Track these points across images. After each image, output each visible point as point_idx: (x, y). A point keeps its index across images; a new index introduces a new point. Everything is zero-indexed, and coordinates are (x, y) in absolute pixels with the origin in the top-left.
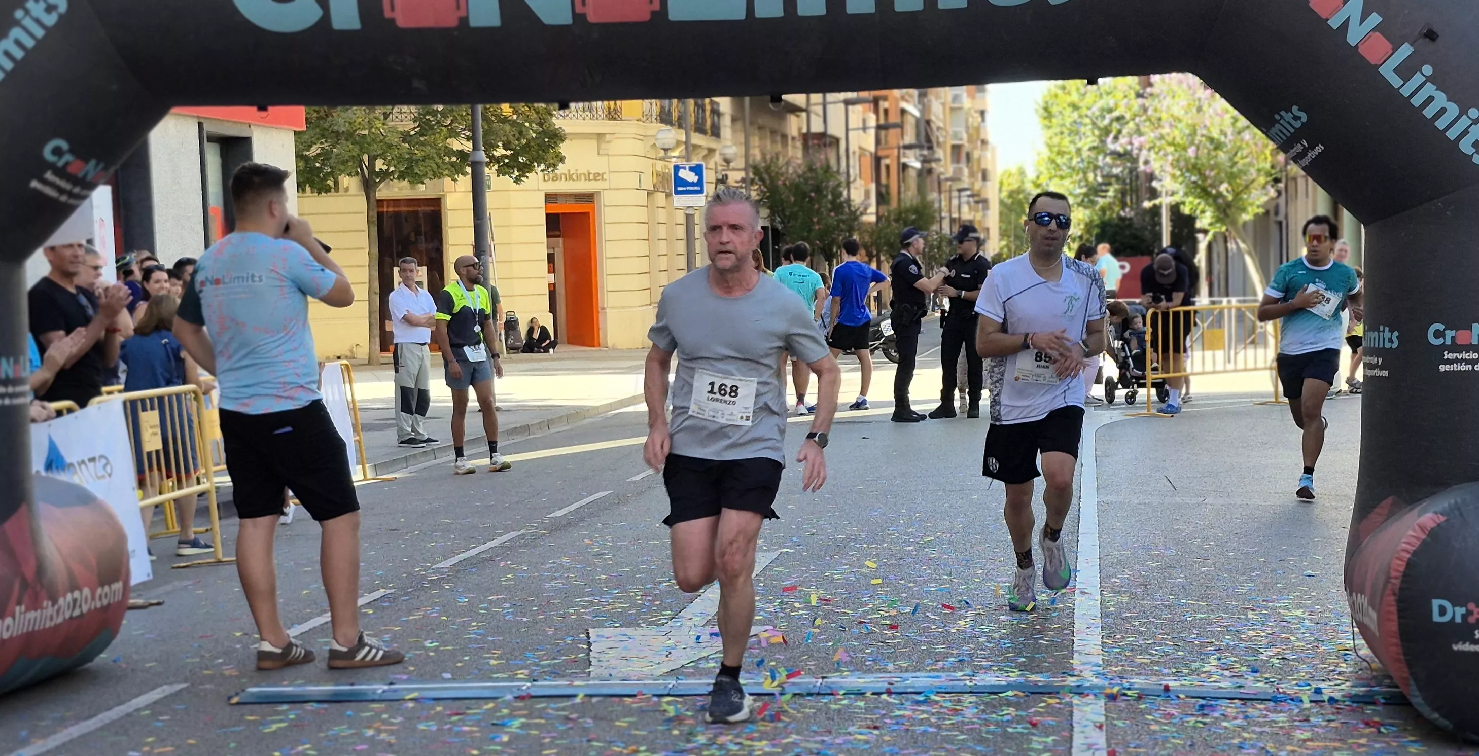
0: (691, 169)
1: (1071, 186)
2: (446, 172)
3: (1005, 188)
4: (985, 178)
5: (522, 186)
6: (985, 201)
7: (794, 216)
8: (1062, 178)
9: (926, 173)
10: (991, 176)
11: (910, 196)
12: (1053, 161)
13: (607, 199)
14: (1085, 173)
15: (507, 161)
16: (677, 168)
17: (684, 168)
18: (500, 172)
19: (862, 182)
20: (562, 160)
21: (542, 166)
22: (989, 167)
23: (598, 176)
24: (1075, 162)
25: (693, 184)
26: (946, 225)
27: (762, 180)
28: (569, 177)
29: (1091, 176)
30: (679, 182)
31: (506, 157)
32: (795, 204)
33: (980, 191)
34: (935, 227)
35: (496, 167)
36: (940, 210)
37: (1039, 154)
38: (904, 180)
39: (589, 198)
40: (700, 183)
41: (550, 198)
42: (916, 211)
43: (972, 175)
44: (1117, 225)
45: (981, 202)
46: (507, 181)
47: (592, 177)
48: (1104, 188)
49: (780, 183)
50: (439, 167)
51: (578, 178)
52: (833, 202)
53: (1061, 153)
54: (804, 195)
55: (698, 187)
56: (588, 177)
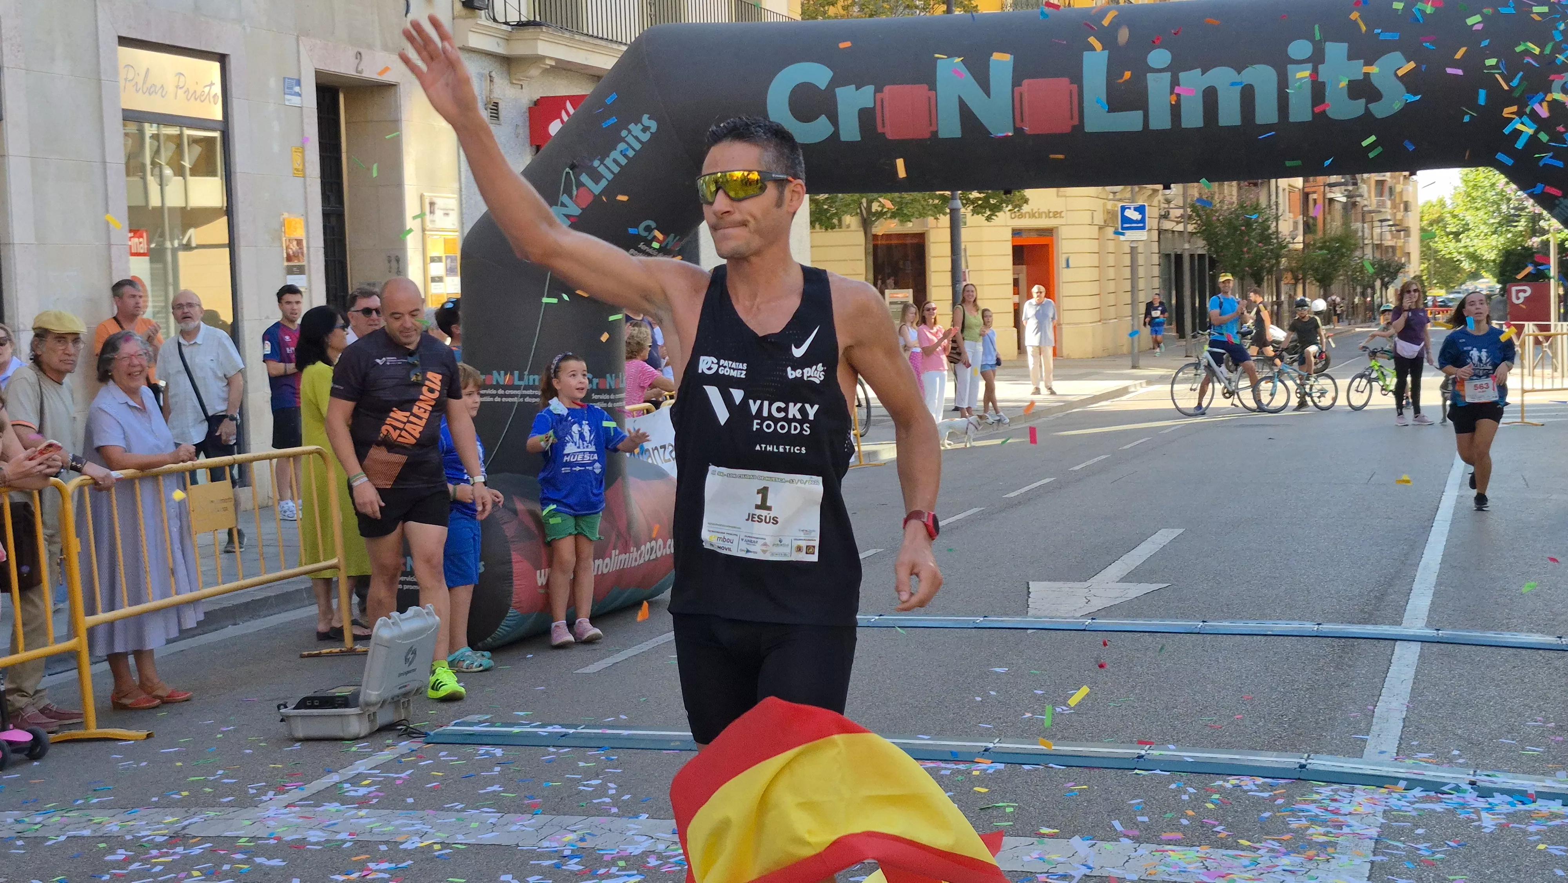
0: (1136, 209)
1: (1486, 216)
2: (930, 212)
3: (1425, 218)
4: (1406, 209)
5: (993, 223)
6: (1406, 230)
7: (1227, 246)
8: (1477, 209)
9: (1351, 205)
10: (1412, 207)
11: (1336, 226)
12: (1469, 195)
13: (1064, 232)
14: (1499, 205)
15: (980, 202)
16: (1123, 209)
17: (1129, 208)
18: (975, 212)
19: (1291, 215)
20: (1026, 201)
21: (1010, 207)
22: (1410, 200)
23: (1057, 215)
24: (1489, 195)
25: (1137, 222)
26: (1368, 251)
27: (1198, 215)
28: (1032, 215)
29: (1504, 207)
30: (1125, 220)
31: (980, 199)
32: (1228, 236)
33: (1401, 220)
34: (1358, 253)
35: (971, 207)
36: (1363, 238)
37: (1455, 188)
38: (1329, 213)
39: (1049, 232)
40: (1143, 220)
41: (1016, 233)
42: (1338, 239)
43: (1394, 206)
44: (1520, 254)
45: (1401, 229)
46: (980, 219)
47: (1051, 215)
48: (1516, 218)
49: (1214, 218)
50: (924, 208)
51: (1040, 216)
52: (1262, 234)
53: (1475, 187)
54: (1236, 229)
55: (1140, 225)
56: (1048, 214)
